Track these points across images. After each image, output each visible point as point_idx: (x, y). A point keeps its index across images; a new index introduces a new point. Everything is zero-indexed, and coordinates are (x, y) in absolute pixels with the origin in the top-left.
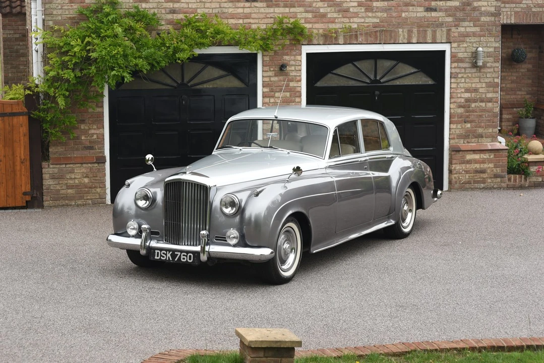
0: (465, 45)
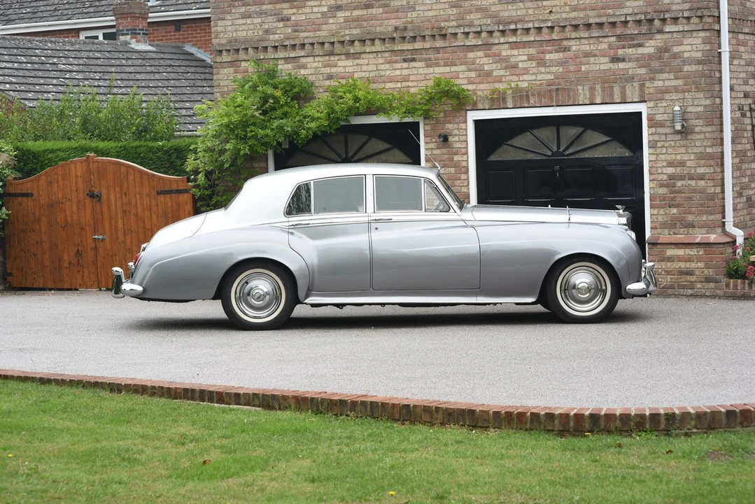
0: (665, 104)
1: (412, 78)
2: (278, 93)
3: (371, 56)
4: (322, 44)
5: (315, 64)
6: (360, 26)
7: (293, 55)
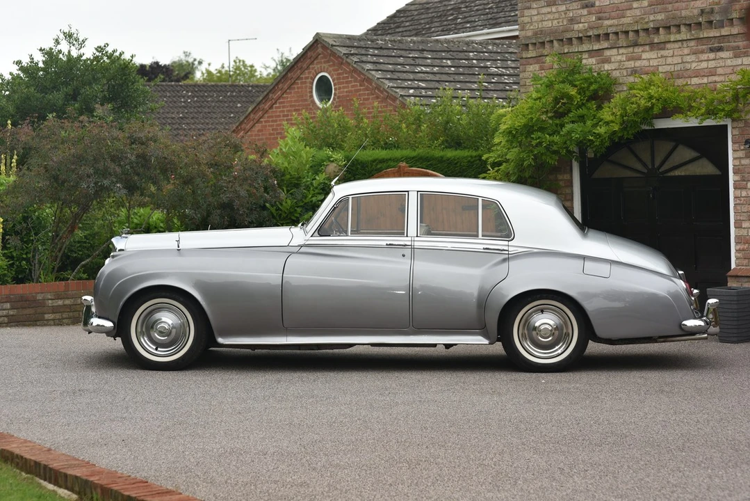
1: (720, 71)
2: (573, 92)
3: (677, 45)
4: (627, 33)
5: (619, 58)
6: (665, 10)
7: (596, 47)
